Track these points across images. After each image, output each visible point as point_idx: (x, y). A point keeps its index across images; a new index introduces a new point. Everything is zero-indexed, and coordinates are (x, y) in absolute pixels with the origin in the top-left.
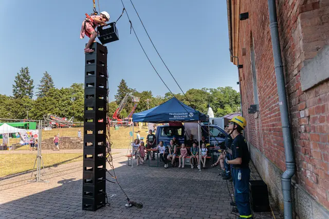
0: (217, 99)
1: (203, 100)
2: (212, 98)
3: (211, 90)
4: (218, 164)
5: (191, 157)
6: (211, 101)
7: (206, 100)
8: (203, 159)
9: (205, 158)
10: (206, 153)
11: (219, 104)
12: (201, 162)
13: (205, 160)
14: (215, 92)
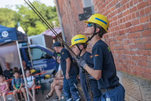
0: (25, 17)
1: (9, 20)
2: (19, 16)
3: (17, 7)
4: (52, 93)
5: (14, 92)
6: (19, 20)
7: (12, 19)
8: (31, 91)
9: (33, 89)
10: (33, 82)
11: (29, 23)
12: (29, 96)
13: (34, 92)
14: (22, 9)
